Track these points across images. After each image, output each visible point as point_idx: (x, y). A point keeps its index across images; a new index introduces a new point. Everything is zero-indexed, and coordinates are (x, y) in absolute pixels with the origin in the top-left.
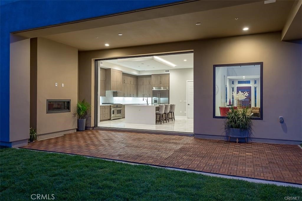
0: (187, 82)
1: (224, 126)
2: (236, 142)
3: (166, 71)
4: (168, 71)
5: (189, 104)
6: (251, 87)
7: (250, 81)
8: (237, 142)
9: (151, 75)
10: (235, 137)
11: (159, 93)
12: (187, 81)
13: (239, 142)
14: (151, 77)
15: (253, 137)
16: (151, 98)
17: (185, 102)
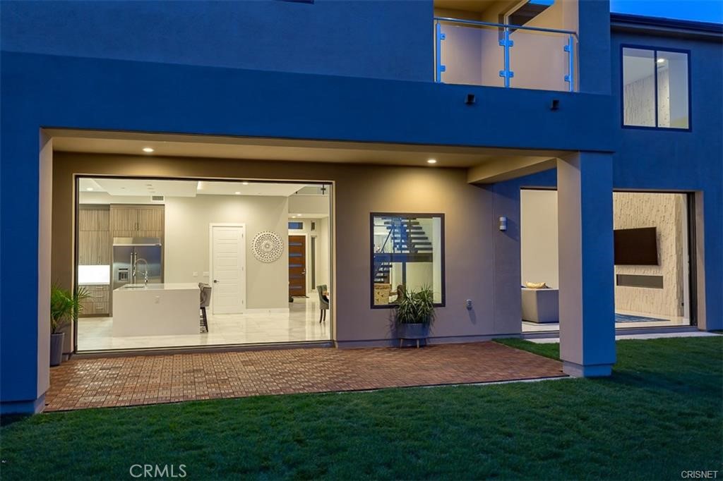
0: (211, 227)
1: (389, 323)
2: (415, 347)
3: (155, 198)
4: (161, 198)
5: (215, 281)
6: (304, 237)
7: (302, 223)
8: (418, 346)
9: (108, 206)
10: (415, 337)
11: (133, 255)
12: (211, 225)
13: (420, 347)
14: (109, 210)
15: (433, 336)
16: (108, 267)
17: (205, 277)
